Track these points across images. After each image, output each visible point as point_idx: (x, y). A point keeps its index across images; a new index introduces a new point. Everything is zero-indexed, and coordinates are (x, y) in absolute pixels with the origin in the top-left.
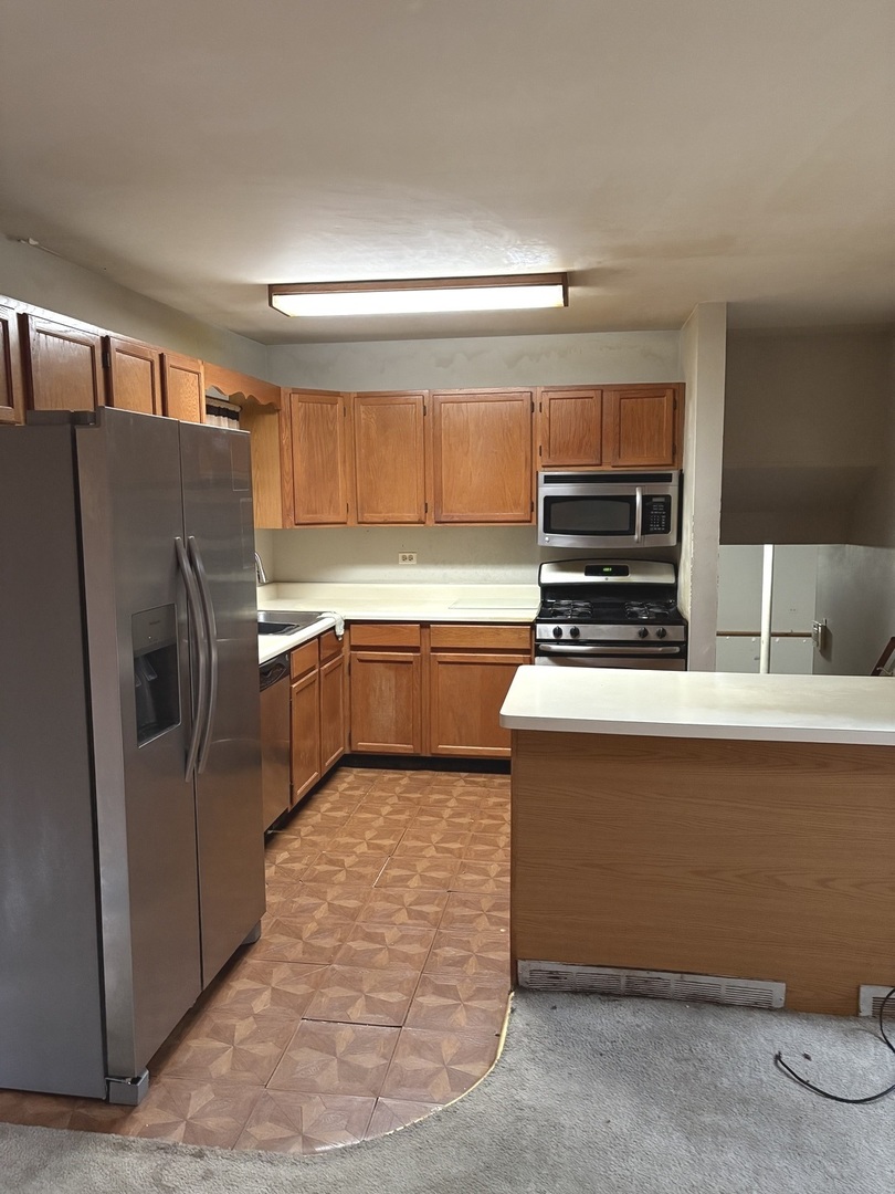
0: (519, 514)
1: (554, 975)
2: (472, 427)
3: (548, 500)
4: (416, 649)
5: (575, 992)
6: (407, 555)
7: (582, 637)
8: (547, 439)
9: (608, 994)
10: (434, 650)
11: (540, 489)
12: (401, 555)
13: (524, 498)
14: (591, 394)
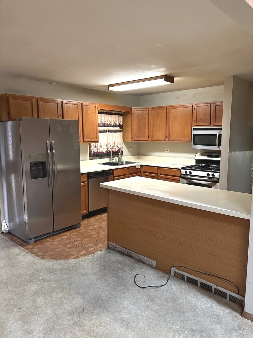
0: (188, 139)
1: (115, 247)
2: (177, 115)
3: (195, 135)
4: (157, 174)
5: (117, 252)
6: (167, 149)
7: (192, 174)
8: (196, 118)
9: (122, 254)
10: (161, 174)
11: (192, 132)
12: (165, 149)
13: (189, 135)
14: (208, 104)
